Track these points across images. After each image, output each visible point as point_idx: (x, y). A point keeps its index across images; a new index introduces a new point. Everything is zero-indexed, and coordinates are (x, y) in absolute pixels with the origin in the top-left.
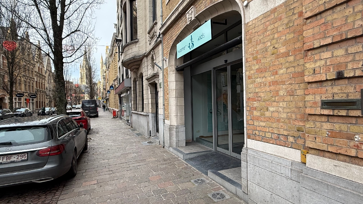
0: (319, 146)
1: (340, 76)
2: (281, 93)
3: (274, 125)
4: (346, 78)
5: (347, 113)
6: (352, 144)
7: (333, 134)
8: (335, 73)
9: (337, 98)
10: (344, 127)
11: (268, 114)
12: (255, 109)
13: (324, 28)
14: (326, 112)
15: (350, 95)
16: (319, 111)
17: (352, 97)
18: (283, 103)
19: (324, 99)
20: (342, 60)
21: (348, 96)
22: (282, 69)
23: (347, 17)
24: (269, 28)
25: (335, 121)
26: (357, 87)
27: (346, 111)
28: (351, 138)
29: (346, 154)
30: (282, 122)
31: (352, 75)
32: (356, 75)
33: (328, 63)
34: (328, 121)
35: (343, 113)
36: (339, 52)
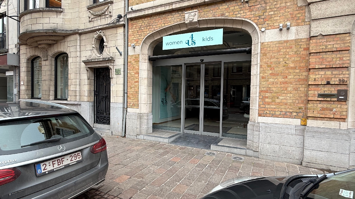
0: (315, 115)
1: (328, 83)
2: (289, 89)
3: (283, 107)
4: (331, 84)
5: (331, 99)
6: (332, 112)
7: (323, 109)
8: (326, 81)
9: (326, 93)
10: (329, 106)
11: (278, 101)
12: (267, 97)
13: (321, 60)
14: (320, 99)
15: (332, 91)
16: (316, 99)
17: (333, 93)
18: (290, 94)
19: (320, 93)
20: (330, 76)
21: (331, 92)
22: (291, 76)
23: (333, 58)
24: (282, 50)
25: (324, 103)
26: (336, 89)
27: (330, 99)
28: (331, 110)
29: (329, 117)
30: (289, 105)
31: (333, 83)
32: (336, 84)
33: (323, 77)
34: (320, 103)
35: (329, 99)
36: (329, 73)
